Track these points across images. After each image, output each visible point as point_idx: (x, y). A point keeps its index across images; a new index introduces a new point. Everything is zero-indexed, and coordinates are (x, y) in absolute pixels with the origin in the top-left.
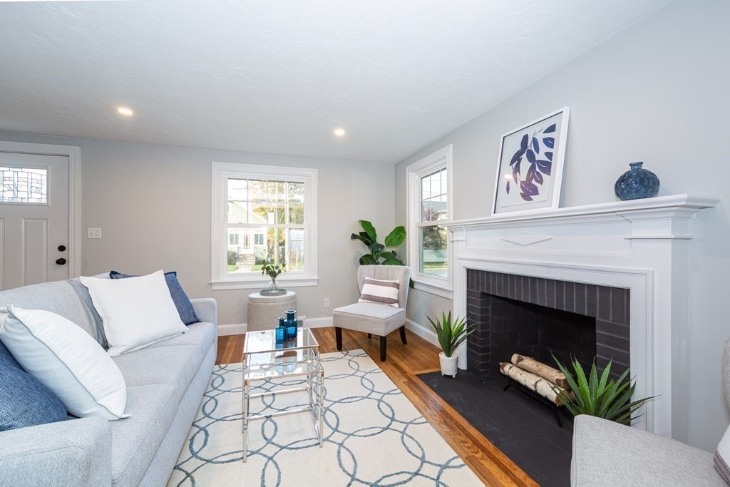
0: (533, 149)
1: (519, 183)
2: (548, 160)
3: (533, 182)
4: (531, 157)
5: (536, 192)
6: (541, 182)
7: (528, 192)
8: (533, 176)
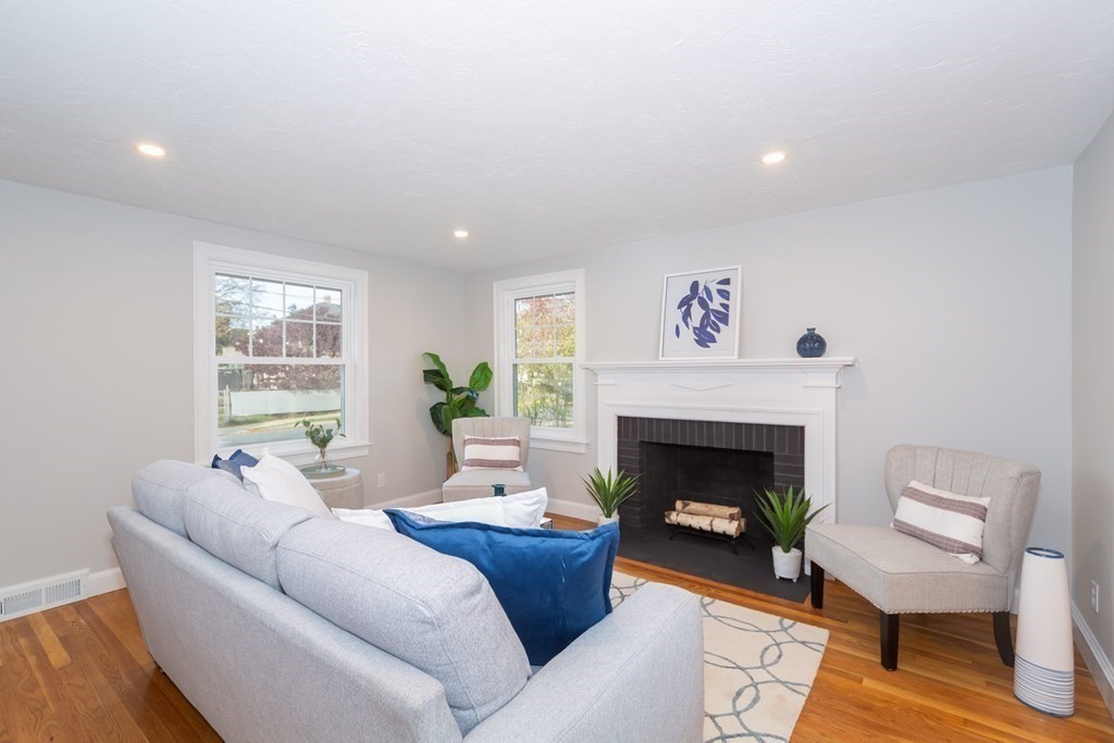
0: (705, 297)
1: (691, 329)
2: (723, 310)
3: (709, 329)
4: (703, 304)
5: (713, 340)
6: (718, 331)
7: (704, 338)
8: (708, 324)
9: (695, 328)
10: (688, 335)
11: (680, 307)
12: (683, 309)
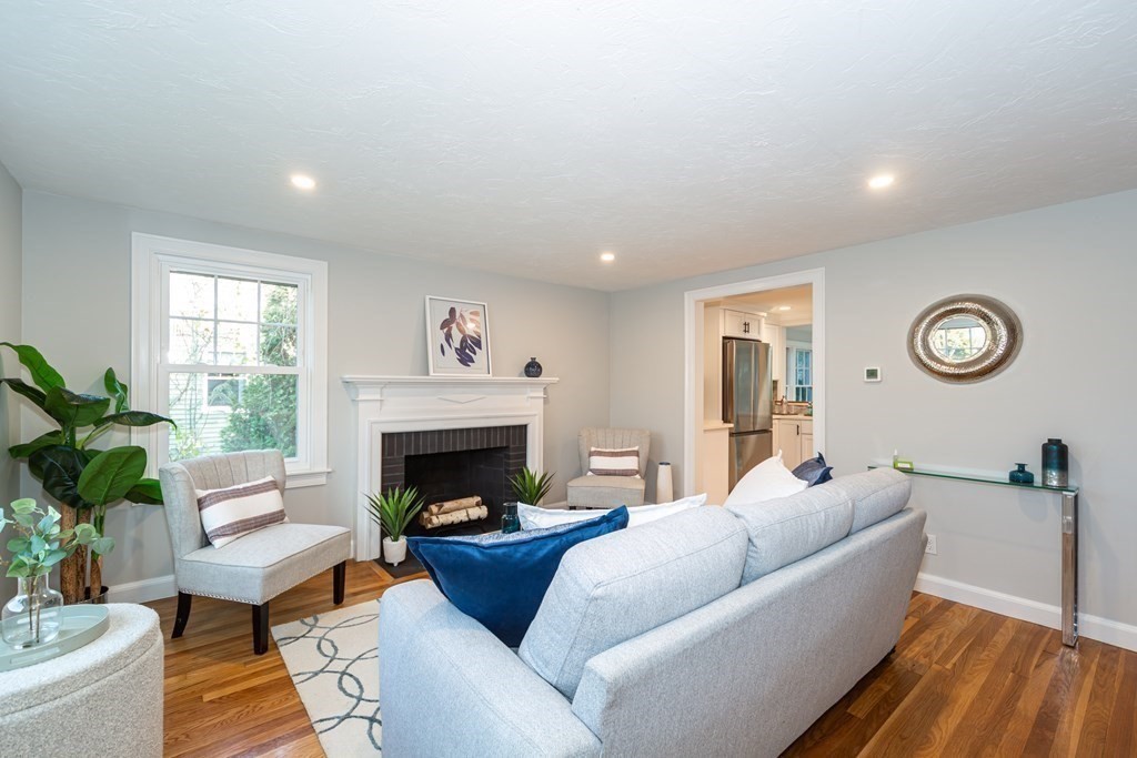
0: (461, 323)
1: (454, 349)
2: (477, 337)
3: (467, 351)
4: (460, 328)
5: (471, 360)
6: (475, 353)
7: (465, 358)
8: (466, 347)
9: (456, 349)
10: (452, 355)
11: (442, 328)
12: (445, 330)
